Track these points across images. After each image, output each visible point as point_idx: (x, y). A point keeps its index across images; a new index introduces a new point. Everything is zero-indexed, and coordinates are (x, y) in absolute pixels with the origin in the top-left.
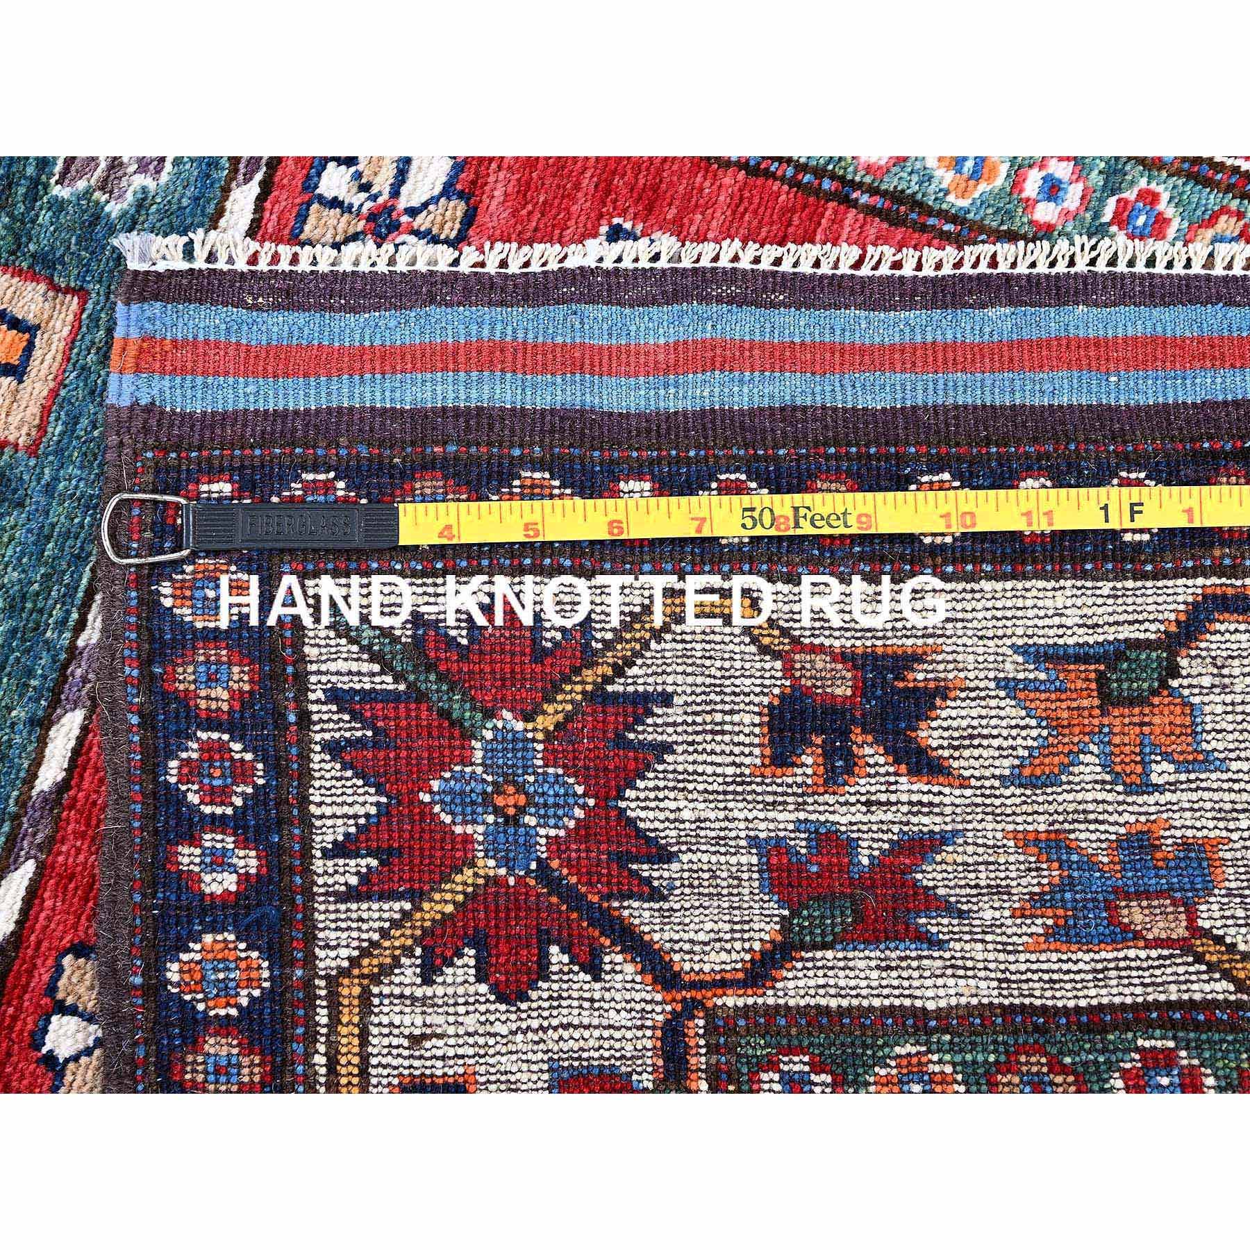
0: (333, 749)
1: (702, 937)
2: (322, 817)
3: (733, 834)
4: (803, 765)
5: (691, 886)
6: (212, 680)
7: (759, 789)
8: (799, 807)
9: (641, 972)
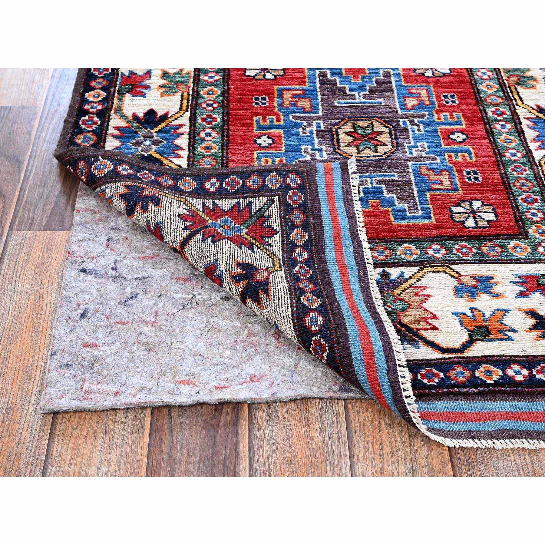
0: (238, 203)
1: (193, 251)
2: (222, 201)
3: (219, 255)
4: (237, 269)
5: (205, 247)
6: (254, 182)
7: (231, 260)
8: (226, 270)
9: (183, 238)
